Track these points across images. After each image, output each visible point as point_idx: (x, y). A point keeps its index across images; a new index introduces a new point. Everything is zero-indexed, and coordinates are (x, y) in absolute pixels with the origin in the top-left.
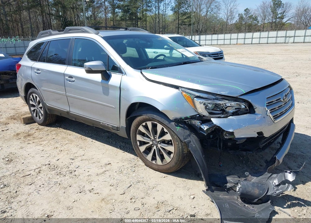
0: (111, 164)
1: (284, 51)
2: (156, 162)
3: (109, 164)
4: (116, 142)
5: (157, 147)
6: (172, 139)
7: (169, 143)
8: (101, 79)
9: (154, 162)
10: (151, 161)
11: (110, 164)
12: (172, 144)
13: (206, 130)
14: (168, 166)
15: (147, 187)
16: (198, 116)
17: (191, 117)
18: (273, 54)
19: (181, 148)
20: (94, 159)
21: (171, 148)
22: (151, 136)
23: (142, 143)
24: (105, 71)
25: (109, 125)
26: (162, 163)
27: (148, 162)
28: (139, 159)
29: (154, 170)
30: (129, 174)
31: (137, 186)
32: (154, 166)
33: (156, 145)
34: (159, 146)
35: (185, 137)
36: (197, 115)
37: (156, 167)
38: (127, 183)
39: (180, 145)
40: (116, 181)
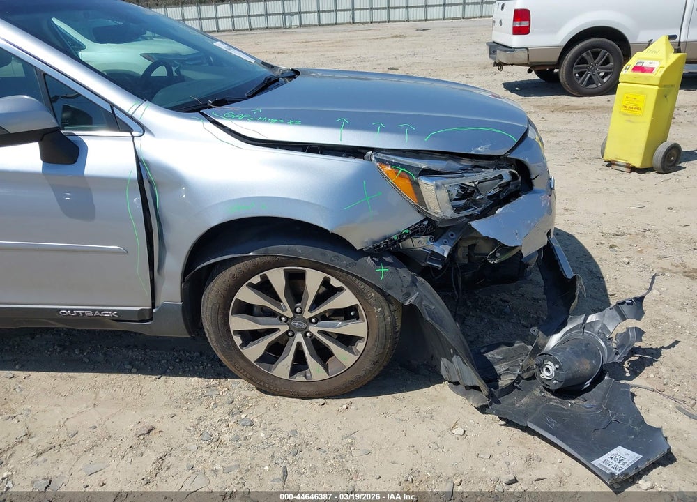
0: (157, 430)
1: (299, 44)
2: (305, 376)
3: (149, 432)
4: (105, 354)
5: (305, 336)
6: (358, 303)
7: (348, 314)
8: (41, 162)
9: (299, 378)
10: (290, 376)
11: (153, 429)
12: (357, 317)
13: (449, 255)
14: (349, 377)
15: (332, 454)
16: (426, 223)
17: (412, 230)
18: (287, 53)
19: (389, 319)
20: (82, 435)
21: (356, 328)
22: (282, 310)
23: (250, 337)
24: (56, 131)
25: (100, 311)
26: (328, 372)
27: (278, 382)
28: (243, 383)
29: (303, 398)
30: (245, 438)
31: (302, 465)
32: (302, 390)
33: (300, 330)
34: (314, 330)
35: (405, 290)
36: (422, 221)
37: (311, 390)
38: (266, 468)
39: (387, 313)
40: (227, 476)
